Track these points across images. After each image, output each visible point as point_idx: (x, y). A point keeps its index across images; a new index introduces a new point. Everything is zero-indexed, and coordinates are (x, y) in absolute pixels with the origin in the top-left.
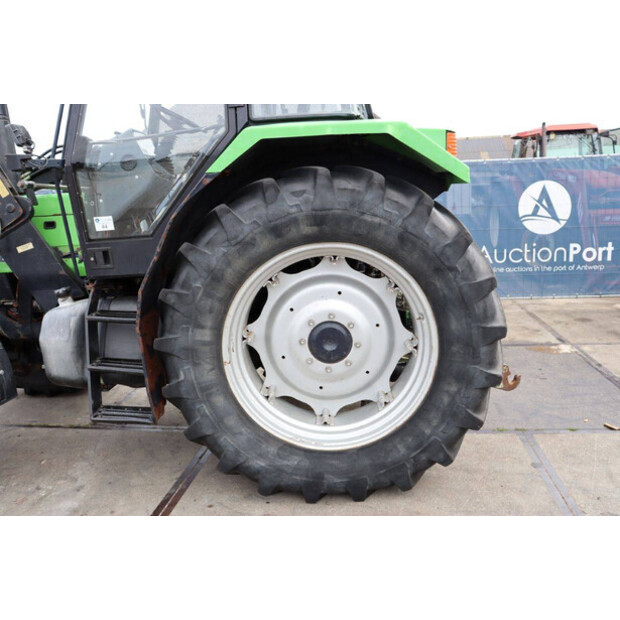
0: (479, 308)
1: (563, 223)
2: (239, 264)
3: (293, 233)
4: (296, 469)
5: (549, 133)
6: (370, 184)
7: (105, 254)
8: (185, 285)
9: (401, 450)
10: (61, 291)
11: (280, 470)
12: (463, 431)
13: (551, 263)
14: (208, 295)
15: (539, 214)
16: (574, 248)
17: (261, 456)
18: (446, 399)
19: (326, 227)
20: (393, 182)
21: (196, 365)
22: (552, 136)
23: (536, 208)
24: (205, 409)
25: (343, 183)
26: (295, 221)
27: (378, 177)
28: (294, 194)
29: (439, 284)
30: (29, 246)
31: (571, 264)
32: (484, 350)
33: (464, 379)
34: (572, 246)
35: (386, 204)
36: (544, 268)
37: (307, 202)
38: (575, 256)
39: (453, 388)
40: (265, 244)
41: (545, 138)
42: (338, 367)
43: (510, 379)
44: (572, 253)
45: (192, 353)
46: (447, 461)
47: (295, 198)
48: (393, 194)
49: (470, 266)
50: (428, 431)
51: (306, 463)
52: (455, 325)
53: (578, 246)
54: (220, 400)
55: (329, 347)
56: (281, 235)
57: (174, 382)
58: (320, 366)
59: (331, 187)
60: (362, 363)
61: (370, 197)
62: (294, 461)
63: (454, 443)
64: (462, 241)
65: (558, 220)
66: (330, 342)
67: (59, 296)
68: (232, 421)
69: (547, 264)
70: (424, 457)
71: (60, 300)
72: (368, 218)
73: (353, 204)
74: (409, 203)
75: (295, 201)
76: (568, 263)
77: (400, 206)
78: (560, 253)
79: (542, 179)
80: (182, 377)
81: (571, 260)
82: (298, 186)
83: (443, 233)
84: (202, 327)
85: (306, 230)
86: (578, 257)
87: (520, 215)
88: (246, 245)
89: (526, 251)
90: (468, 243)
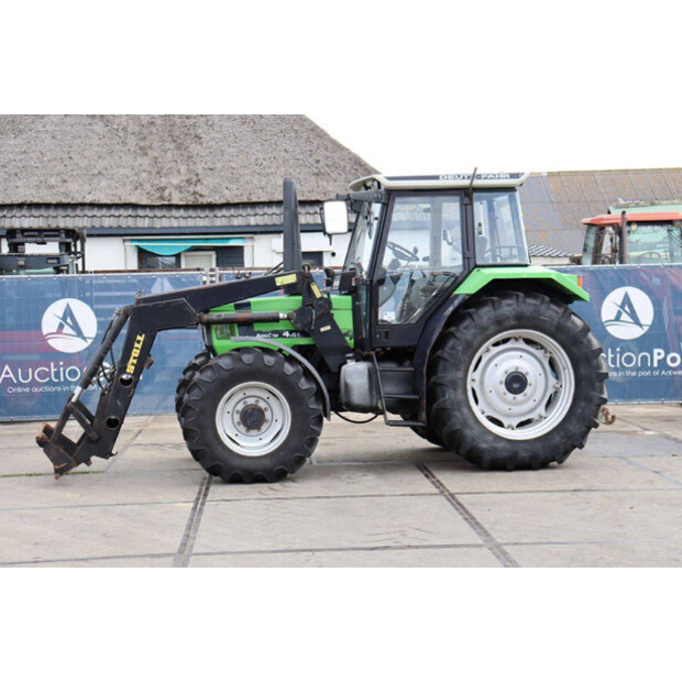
0: (595, 362)
1: (646, 329)
2: (479, 339)
3: (507, 324)
4: (504, 448)
5: (629, 223)
6: (543, 301)
7: (387, 333)
8: (453, 348)
9: (557, 439)
10: (350, 355)
11: (495, 449)
12: (589, 429)
13: (636, 369)
14: (464, 353)
15: (622, 319)
16: (658, 354)
17: (485, 441)
18: (579, 410)
19: (522, 321)
20: (552, 301)
21: (455, 390)
22: (634, 227)
23: (619, 314)
24: (457, 414)
25: (530, 301)
26: (508, 318)
27: (547, 299)
28: (508, 305)
29: (574, 350)
30: (328, 328)
31: (656, 369)
32: (598, 384)
33: (589, 400)
34: (656, 351)
35: (551, 312)
36: (628, 373)
37: (514, 309)
38: (659, 361)
39: (583, 405)
40: (492, 329)
41: (626, 228)
42: (520, 397)
43: (610, 417)
44: (656, 358)
45: (454, 384)
46: (581, 446)
47: (508, 307)
48: (553, 307)
49: (589, 342)
50: (571, 428)
51: (508, 446)
52: (583, 371)
53: (662, 352)
54: (465, 410)
55: (516, 386)
56: (501, 325)
57: (441, 400)
58: (510, 396)
59: (525, 303)
60: (532, 395)
61: (543, 308)
62: (502, 445)
63: (584, 435)
64: (586, 330)
65: (641, 326)
66: (516, 383)
67: (349, 358)
68: (471, 421)
69: (631, 369)
70: (569, 443)
71: (349, 361)
72: (542, 318)
73: (535, 311)
74: (561, 311)
75: (507, 309)
76: (652, 368)
77: (557, 312)
78: (644, 358)
79: (623, 285)
80: (447, 397)
81: (655, 365)
82: (509, 301)
83: (577, 326)
84: (459, 370)
85: (512, 322)
86: (662, 363)
87: (604, 320)
88: (484, 329)
89: (610, 356)
90: (589, 330)
